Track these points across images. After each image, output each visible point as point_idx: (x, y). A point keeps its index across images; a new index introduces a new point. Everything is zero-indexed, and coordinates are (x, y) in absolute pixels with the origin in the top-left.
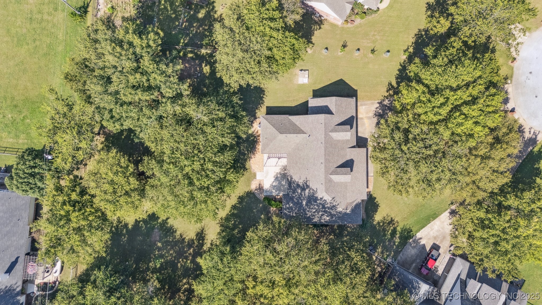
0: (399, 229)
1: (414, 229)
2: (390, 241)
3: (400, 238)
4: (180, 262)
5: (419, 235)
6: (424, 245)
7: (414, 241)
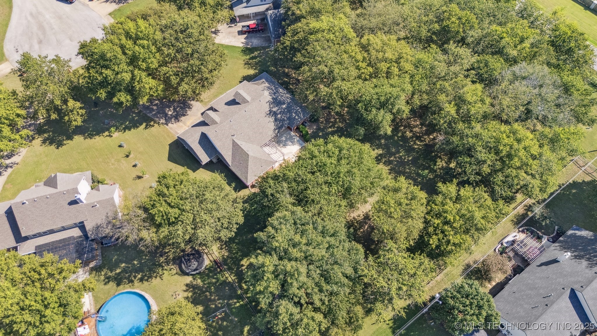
0: (248, 57)
1: (240, 50)
2: (260, 57)
3: (253, 53)
4: (408, 160)
5: (241, 45)
6: (245, 39)
7: (248, 45)
